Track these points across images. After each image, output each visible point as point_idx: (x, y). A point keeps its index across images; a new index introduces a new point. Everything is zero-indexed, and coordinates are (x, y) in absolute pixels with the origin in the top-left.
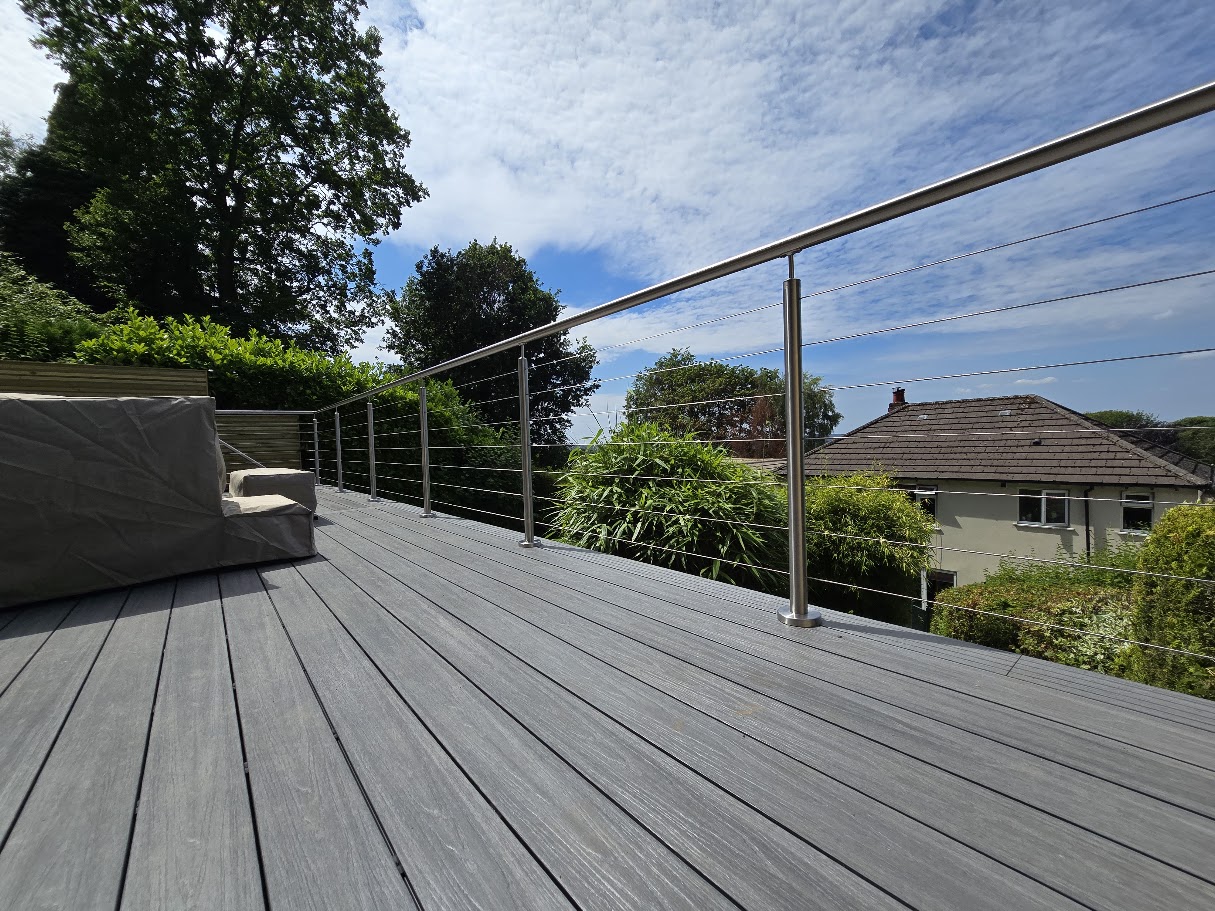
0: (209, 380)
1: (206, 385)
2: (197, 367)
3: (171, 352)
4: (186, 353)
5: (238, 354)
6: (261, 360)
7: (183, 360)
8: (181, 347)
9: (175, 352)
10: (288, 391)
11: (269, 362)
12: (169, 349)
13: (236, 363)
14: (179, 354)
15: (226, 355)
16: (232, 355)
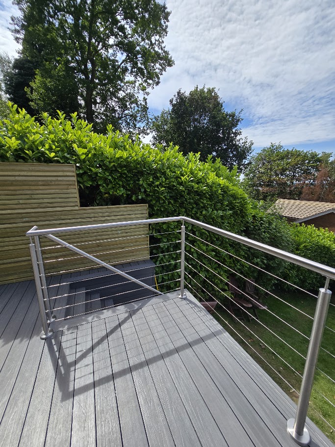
0: (78, 175)
1: (75, 179)
2: (66, 160)
3: (44, 146)
4: (57, 147)
5: (101, 148)
6: (119, 153)
7: (53, 155)
8: (53, 141)
9: (47, 146)
10: (141, 182)
11: (125, 154)
12: (42, 144)
13: (98, 157)
14: (50, 149)
15: (91, 149)
16: (95, 149)
